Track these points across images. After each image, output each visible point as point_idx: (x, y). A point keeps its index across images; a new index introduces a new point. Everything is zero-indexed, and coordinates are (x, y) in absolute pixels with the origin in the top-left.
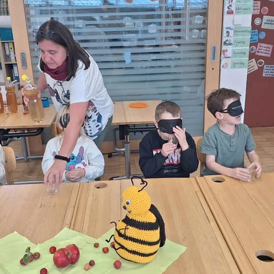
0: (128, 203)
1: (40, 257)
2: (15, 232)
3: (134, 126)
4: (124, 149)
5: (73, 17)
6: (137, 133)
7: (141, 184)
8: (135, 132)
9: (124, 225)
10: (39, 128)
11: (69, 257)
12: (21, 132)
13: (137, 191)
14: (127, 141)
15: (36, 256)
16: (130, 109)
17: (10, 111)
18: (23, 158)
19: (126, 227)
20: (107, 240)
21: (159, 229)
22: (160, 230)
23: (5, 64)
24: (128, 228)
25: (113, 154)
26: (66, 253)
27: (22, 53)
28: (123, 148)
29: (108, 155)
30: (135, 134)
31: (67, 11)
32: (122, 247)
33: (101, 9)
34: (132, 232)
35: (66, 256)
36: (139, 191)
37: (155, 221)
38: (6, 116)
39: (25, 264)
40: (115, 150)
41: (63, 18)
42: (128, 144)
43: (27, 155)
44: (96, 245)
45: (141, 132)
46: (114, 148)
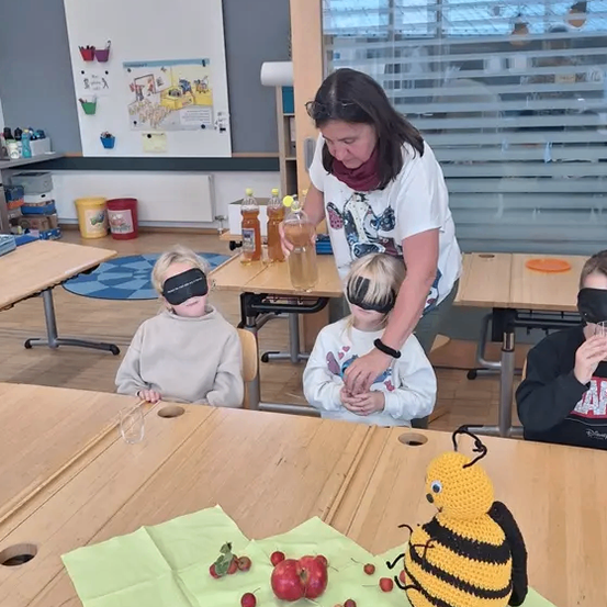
0: (436, 489)
1: (251, 568)
2: (218, 506)
3: (531, 313)
4: (498, 364)
5: (442, 63)
6: (533, 331)
7: (475, 450)
8: (529, 327)
9: (424, 537)
10: (320, 298)
11: (303, 581)
12: (291, 303)
13: (462, 465)
14: (508, 346)
15: (241, 565)
16: (527, 272)
17: (270, 258)
18: (289, 355)
19: (428, 542)
20: (388, 563)
21: (510, 562)
22: (513, 565)
23: (287, 162)
24: (433, 546)
25: (478, 371)
26: (299, 571)
27: (309, 141)
28: (497, 361)
29: (467, 372)
30: (528, 333)
31: (431, 51)
32: (418, 587)
33: (508, 43)
34: (441, 556)
35: (297, 578)
36: (465, 467)
37: (501, 542)
38: (264, 267)
39: (219, 577)
40: (479, 363)
41: (422, 64)
42: (511, 354)
43: (299, 352)
44: (370, 570)
45: (545, 328)
46: (477, 359)
